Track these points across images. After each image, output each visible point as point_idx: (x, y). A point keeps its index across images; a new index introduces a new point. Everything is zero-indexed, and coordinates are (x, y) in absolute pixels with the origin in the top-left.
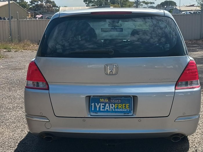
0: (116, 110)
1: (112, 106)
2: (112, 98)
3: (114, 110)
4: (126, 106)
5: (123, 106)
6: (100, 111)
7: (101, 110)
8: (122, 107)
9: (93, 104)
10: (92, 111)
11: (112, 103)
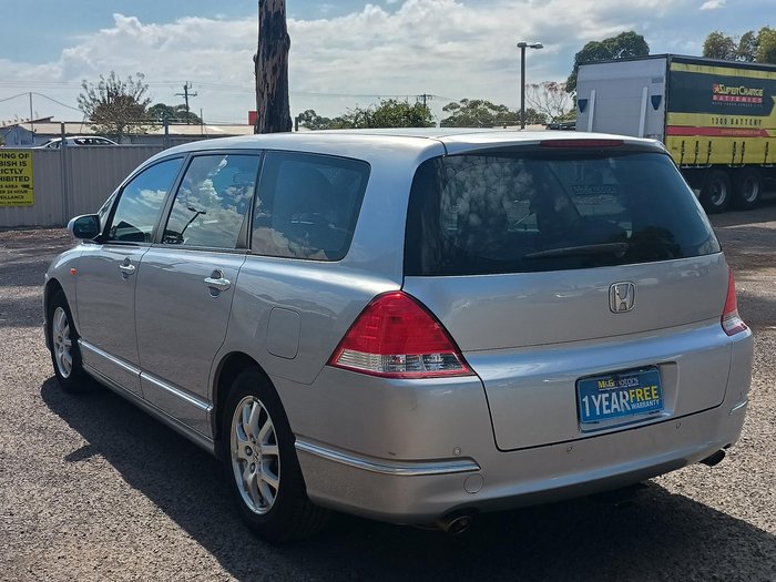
0: (634, 406)
1: (624, 396)
2: (621, 376)
3: (629, 408)
4: (650, 391)
5: (646, 394)
6: (602, 416)
7: (605, 412)
8: (643, 395)
9: (586, 399)
10: (586, 418)
11: (622, 390)
